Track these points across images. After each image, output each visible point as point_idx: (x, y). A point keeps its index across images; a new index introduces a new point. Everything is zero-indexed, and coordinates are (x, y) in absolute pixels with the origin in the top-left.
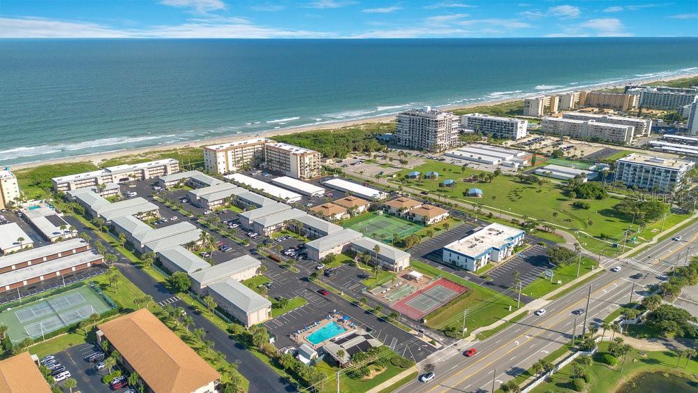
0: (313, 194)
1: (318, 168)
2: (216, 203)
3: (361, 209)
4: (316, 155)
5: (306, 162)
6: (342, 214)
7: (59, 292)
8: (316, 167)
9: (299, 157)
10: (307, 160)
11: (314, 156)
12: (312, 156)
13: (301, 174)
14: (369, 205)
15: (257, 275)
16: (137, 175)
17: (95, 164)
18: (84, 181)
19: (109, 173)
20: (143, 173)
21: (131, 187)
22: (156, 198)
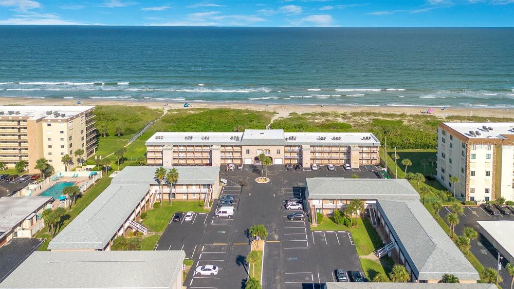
16: (288, 155)
17: (274, 118)
18: (191, 149)
19: (239, 143)
20: (300, 153)
21: (260, 180)
22: (259, 246)
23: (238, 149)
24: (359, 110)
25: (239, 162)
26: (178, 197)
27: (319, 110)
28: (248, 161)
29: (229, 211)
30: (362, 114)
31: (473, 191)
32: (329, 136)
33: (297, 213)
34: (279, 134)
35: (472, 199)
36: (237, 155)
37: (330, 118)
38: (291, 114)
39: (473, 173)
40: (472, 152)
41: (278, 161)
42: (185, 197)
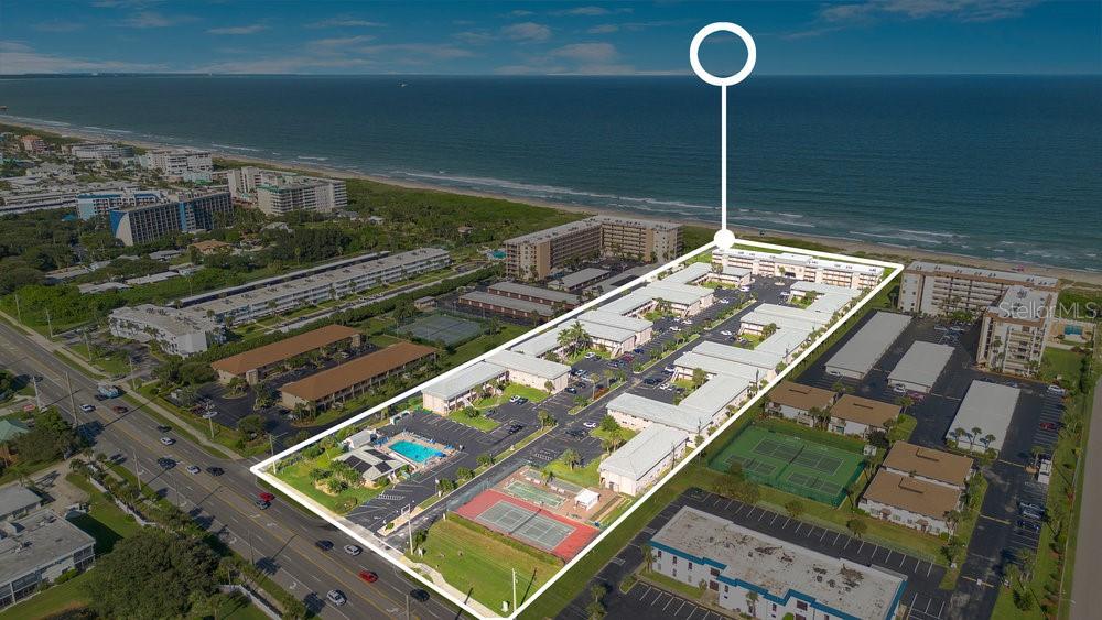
0: (893, 382)
4: (1032, 328)
5: (996, 334)
6: (803, 412)
9: (989, 320)
10: (1001, 332)
11: (1026, 329)
13: (985, 355)
16: (807, 274)
18: (741, 260)
19: (774, 260)
20: (815, 273)
22: (751, 301)
23: (772, 264)
26: (723, 281)
29: (747, 289)
31: (903, 303)
33: (782, 297)
35: (902, 307)
39: (904, 292)
41: (800, 277)
42: (726, 282)
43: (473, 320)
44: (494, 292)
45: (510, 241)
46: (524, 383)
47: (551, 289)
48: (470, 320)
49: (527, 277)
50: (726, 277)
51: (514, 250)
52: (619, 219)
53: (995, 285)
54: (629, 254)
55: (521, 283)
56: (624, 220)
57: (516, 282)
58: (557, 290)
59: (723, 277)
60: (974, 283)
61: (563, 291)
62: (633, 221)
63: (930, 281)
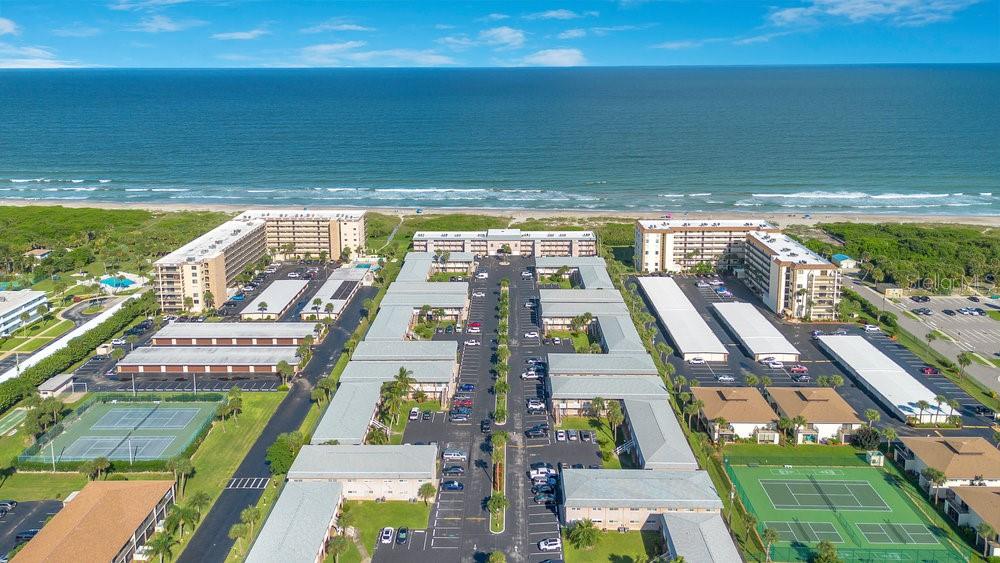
0: (761, 357)
1: (831, 303)
2: (560, 321)
3: (827, 431)
4: (829, 271)
5: (798, 282)
6: (760, 426)
7: (184, 399)
8: (826, 298)
9: (784, 269)
10: (801, 279)
11: (824, 273)
12: (817, 273)
13: (786, 305)
14: (856, 427)
15: (419, 499)
16: (523, 248)
17: (513, 222)
18: (448, 243)
19: (485, 238)
20: (533, 246)
21: (502, 264)
22: (505, 289)
23: (484, 243)
24: (597, 216)
25: (485, 253)
26: (448, 270)
27: (557, 215)
28: (492, 253)
29: (486, 275)
30: (599, 219)
31: (647, 264)
32: (557, 234)
33: (528, 278)
34: (517, 232)
35: (646, 269)
36: (485, 248)
37: (566, 223)
38: (528, 219)
39: (647, 253)
40: (646, 238)
41: (516, 253)
42: (452, 271)
43: (175, 399)
44: (165, 342)
45: (165, 261)
46: (372, 498)
47: (249, 320)
48: (168, 400)
49: (198, 309)
50: (452, 265)
51: (172, 274)
52: (284, 212)
53: (724, 234)
54: (308, 254)
55: (195, 319)
56: (291, 213)
57: (183, 319)
58: (259, 321)
59: (449, 265)
60: (706, 234)
61: (268, 320)
62: (305, 213)
63: (670, 238)
